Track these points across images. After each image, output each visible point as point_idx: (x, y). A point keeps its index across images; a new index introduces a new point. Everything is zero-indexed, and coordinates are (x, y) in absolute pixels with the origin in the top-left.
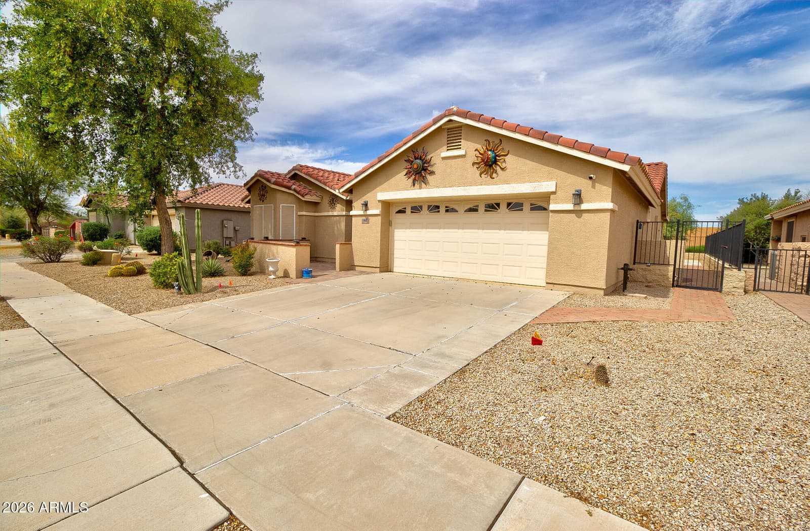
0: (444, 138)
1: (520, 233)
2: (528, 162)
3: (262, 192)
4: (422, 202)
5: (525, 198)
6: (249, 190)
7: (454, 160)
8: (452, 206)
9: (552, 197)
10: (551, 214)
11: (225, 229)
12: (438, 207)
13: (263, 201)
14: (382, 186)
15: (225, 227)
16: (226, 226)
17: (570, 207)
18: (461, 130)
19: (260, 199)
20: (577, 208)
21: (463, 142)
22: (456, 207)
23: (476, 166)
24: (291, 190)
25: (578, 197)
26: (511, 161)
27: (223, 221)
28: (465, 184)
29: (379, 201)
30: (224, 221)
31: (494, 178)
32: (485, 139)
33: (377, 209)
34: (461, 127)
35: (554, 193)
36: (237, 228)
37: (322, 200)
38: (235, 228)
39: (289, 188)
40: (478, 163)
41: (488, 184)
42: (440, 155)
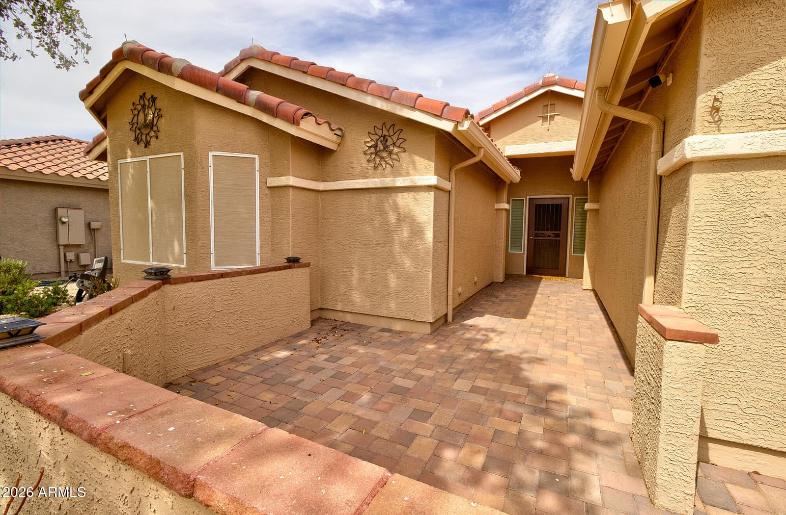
3: (141, 116)
6: (99, 111)
11: (61, 228)
13: (147, 144)
15: (64, 223)
16: (64, 220)
19: (137, 140)
24: (244, 103)
27: (56, 210)
30: (59, 210)
36: (94, 225)
37: (339, 145)
38: (88, 225)
39: (240, 98)
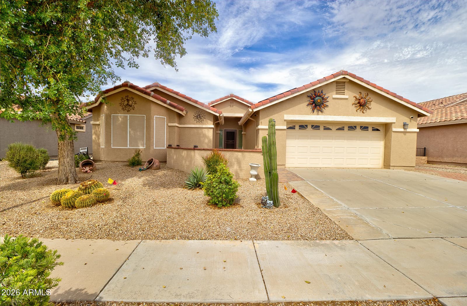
0: (334, 87)
1: (368, 142)
2: (381, 106)
3: (126, 102)
4: (308, 123)
5: (369, 124)
7: (340, 100)
8: (328, 127)
9: (393, 125)
10: (393, 133)
12: (319, 127)
13: (128, 111)
14: (287, 111)
17: (402, 130)
18: (345, 84)
19: (124, 109)
20: (405, 131)
21: (346, 91)
22: (330, 127)
23: (354, 106)
24: (165, 103)
25: (405, 125)
26: (374, 105)
28: (347, 115)
29: (285, 120)
31: (364, 113)
32: (359, 92)
33: (283, 125)
34: (345, 82)
35: (394, 123)
40: (356, 104)
41: (361, 116)
42: (332, 95)
